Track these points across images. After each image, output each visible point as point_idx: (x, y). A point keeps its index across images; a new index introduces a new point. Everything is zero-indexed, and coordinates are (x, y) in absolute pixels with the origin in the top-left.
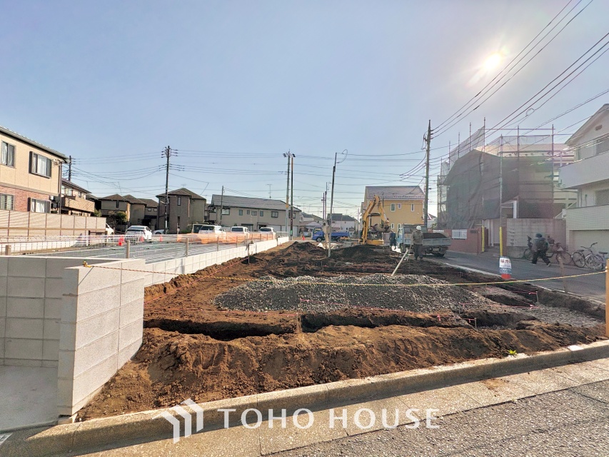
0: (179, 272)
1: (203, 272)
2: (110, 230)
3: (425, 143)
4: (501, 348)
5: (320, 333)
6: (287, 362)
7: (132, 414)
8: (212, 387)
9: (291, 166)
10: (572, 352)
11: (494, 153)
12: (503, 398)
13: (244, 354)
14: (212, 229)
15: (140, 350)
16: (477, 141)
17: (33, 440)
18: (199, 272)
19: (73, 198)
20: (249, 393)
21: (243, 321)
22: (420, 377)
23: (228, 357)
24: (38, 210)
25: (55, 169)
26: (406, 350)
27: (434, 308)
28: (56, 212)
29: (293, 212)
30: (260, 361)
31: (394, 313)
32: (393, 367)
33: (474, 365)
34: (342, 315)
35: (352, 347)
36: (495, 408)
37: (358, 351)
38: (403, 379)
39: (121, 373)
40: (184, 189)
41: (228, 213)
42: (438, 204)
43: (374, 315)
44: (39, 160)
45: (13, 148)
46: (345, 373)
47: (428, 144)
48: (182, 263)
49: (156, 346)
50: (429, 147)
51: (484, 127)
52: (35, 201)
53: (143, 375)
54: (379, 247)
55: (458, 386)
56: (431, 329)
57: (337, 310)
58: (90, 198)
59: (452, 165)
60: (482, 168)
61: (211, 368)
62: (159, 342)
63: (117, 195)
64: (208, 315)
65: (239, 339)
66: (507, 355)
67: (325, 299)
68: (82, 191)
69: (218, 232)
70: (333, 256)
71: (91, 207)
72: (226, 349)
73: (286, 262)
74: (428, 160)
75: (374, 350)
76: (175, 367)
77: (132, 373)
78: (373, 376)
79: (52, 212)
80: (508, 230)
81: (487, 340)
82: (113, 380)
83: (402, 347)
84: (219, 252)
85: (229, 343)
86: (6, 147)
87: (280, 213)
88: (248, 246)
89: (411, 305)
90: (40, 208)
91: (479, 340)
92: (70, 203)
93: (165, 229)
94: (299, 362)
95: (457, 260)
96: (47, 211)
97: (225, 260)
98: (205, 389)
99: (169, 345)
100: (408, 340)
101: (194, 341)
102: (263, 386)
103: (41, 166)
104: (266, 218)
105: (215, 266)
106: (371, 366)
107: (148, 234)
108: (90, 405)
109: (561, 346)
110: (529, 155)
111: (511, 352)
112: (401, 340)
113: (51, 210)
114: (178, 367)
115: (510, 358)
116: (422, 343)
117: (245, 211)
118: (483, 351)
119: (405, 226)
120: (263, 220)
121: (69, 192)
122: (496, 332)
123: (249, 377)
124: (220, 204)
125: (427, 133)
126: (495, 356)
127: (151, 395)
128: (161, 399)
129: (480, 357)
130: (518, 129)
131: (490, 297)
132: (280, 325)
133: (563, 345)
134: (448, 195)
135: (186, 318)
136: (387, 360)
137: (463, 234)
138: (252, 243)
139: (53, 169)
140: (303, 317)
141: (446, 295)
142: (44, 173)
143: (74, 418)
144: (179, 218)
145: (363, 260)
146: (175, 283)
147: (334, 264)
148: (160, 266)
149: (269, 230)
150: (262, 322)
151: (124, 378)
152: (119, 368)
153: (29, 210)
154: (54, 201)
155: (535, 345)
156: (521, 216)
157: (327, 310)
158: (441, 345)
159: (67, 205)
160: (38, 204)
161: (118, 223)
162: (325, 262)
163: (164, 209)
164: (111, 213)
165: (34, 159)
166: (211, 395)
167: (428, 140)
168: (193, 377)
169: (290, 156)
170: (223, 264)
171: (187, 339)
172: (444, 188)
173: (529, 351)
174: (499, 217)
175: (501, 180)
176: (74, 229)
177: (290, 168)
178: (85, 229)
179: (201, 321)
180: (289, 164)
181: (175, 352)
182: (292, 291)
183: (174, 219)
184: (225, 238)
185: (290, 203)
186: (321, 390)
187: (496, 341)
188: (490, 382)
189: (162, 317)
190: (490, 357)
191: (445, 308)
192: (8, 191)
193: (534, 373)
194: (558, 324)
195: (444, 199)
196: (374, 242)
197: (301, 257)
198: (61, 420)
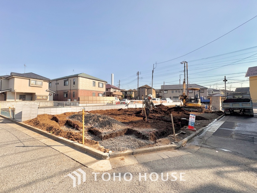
40: (146, 85)
44: (101, 84)
52: (100, 94)
63: (131, 89)
68: (119, 89)
86: (93, 82)
96: (103, 96)
121: (115, 90)
142: (102, 87)
153: (98, 96)
154: (104, 93)
159: (113, 94)
176: (107, 100)
180: (185, 67)
183: (141, 96)
192: (94, 92)
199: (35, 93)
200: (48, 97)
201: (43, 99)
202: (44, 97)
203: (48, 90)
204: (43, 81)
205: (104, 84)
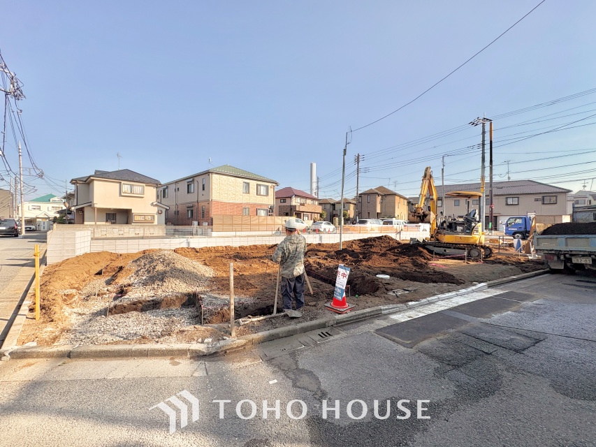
28: (272, 215)
44: (262, 187)
45: (248, 184)
52: (260, 209)
68: (315, 199)
71: (319, 209)
86: (245, 184)
90: (262, 213)
96: (267, 215)
103: (263, 190)
121: (303, 201)
139: (269, 191)
142: (264, 194)
144: (369, 213)
153: (257, 214)
154: (270, 208)
159: (297, 209)
165: (259, 187)
180: (484, 133)
183: (364, 215)
192: (247, 206)
199: (131, 210)
200: (156, 217)
201: (147, 222)
202: (147, 218)
203: (154, 204)
204: (144, 185)
205: (271, 187)
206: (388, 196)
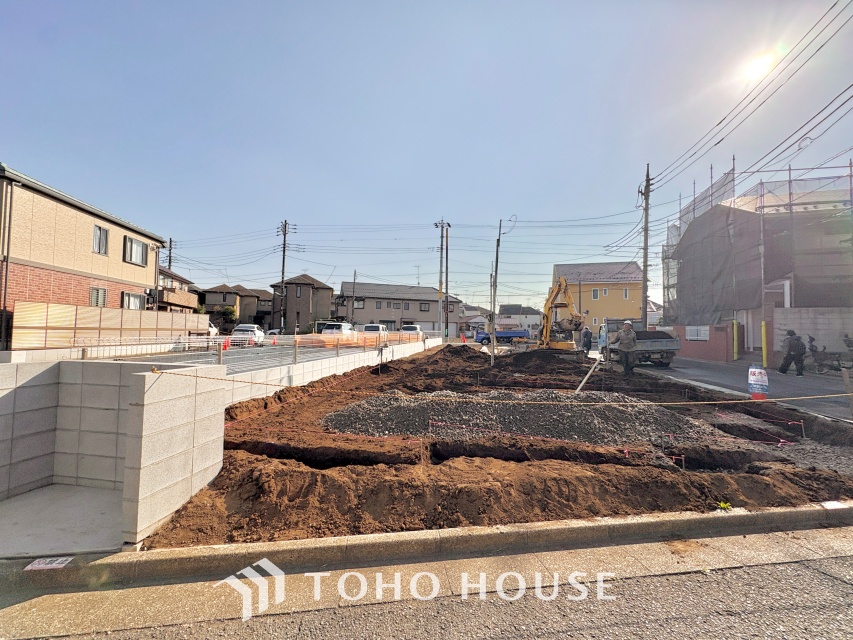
0: (285, 384)
1: (316, 385)
2: (214, 331)
3: (641, 200)
4: (707, 498)
5: (445, 465)
6: (393, 499)
7: (200, 547)
8: (297, 524)
9: (445, 239)
10: (826, 510)
11: (750, 208)
12: (690, 566)
13: (340, 486)
14: (339, 327)
15: (220, 476)
16: (723, 189)
17: (95, 566)
18: (312, 385)
19: (172, 290)
20: (340, 534)
21: (352, 447)
22: (572, 530)
23: (320, 489)
24: (132, 307)
25: (151, 256)
26: (560, 493)
27: (624, 439)
28: (151, 309)
29: (450, 304)
30: (359, 497)
31: (561, 445)
32: (536, 515)
33: (658, 519)
34: (487, 444)
35: (482, 485)
36: (670, 578)
37: (489, 491)
38: (547, 530)
39: (195, 500)
40: (305, 276)
41: (361, 306)
42: (664, 288)
43: (532, 445)
44: (134, 246)
45: (106, 232)
46: (468, 518)
47: (647, 199)
48: (289, 372)
49: (238, 471)
50: (647, 204)
51: (733, 170)
52: (129, 295)
53: (218, 505)
54: (567, 352)
55: (627, 546)
56: (604, 467)
57: (482, 438)
58: (193, 291)
59: (684, 228)
60: (731, 232)
61: (298, 500)
62: (241, 466)
63: (224, 286)
64: (312, 440)
65: (338, 468)
66: (715, 509)
67: (466, 422)
68: (183, 281)
69: (347, 332)
70: (497, 365)
71: (193, 300)
72: (319, 478)
73: (429, 372)
74: (647, 222)
75: (512, 491)
76: (256, 497)
77: (207, 502)
78: (505, 524)
79: (148, 309)
80: (776, 326)
81: (686, 487)
82: (185, 508)
83: (555, 489)
84: (340, 359)
85: (323, 472)
86: (98, 232)
87: (432, 305)
88: (381, 351)
89: (590, 435)
90: (134, 303)
91: (673, 485)
92: (169, 297)
93: (281, 329)
94: (408, 501)
95: (690, 371)
96: (142, 308)
97: (349, 369)
98: (288, 526)
99: (252, 471)
100: (566, 481)
101: (281, 467)
102: (359, 527)
103: (136, 254)
104: (413, 312)
105: (334, 376)
106: (505, 511)
107: (259, 335)
108: (157, 534)
109: (811, 501)
110: (811, 208)
111: (722, 505)
112: (555, 479)
113: (146, 306)
114: (259, 497)
115: (719, 513)
116: (585, 485)
117: (384, 304)
118: (678, 501)
119: (609, 322)
120: (408, 315)
121: (169, 283)
122: (704, 477)
123: (343, 515)
124: (351, 294)
125: (644, 184)
126: (696, 508)
127: (224, 528)
128: (235, 533)
129: (671, 510)
130: (790, 169)
131: (723, 427)
132: (399, 455)
133: (815, 499)
134: (680, 273)
135: (284, 441)
136: (530, 505)
137: (704, 332)
138: (386, 346)
139: (149, 256)
140: (434, 445)
141: (646, 422)
142: (139, 262)
143: (139, 546)
144: (298, 313)
145: (540, 370)
146: (279, 398)
147: (496, 376)
148: (261, 376)
149: (415, 329)
150: (379, 450)
151: (197, 506)
152: (193, 494)
153: (122, 306)
154: (149, 295)
155: (766, 495)
156: (796, 303)
157: (468, 437)
158: (612, 489)
159: (165, 300)
160: (132, 299)
161: (224, 321)
162: (483, 373)
163: (279, 303)
164: (217, 308)
165: (129, 244)
166: (293, 533)
167: (646, 194)
168: (275, 511)
169: (443, 227)
170: (344, 374)
171: (276, 464)
172: (673, 264)
173: (753, 505)
174: (760, 306)
175: (762, 249)
176: (172, 330)
177: (444, 243)
178: (185, 330)
179: (301, 446)
180: (442, 237)
181: (257, 479)
182: (422, 411)
183: (291, 315)
184: (355, 341)
185: (444, 291)
186: (431, 537)
187: (701, 487)
188: (679, 545)
189: (255, 438)
190: (687, 510)
191: (643, 440)
192: (101, 285)
193: (752, 538)
194: (813, 469)
195: (673, 281)
196: (560, 345)
197: (452, 365)
198: (125, 547)
205: (152, 250)
206: (321, 291)
